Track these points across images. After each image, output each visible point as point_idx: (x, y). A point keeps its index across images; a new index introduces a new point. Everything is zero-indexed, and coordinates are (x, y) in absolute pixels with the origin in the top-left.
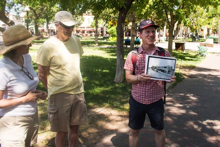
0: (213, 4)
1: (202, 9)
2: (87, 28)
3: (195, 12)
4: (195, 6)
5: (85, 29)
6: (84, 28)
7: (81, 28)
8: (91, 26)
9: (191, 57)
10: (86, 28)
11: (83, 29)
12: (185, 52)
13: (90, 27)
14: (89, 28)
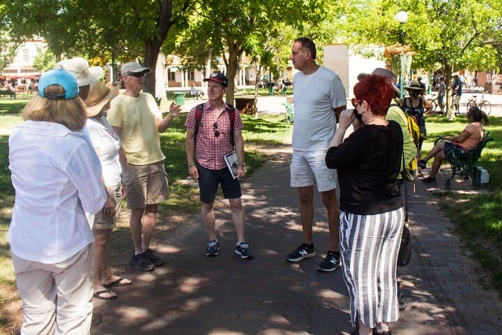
0: (311, 19)
1: (289, 28)
2: (22, 71)
3: (275, 34)
4: (275, 23)
5: (19, 74)
6: (15, 71)
7: (7, 71)
8: (35, 66)
9: (269, 126)
10: (19, 71)
11: (13, 75)
12: (256, 117)
13: (32, 68)
14: (26, 71)
